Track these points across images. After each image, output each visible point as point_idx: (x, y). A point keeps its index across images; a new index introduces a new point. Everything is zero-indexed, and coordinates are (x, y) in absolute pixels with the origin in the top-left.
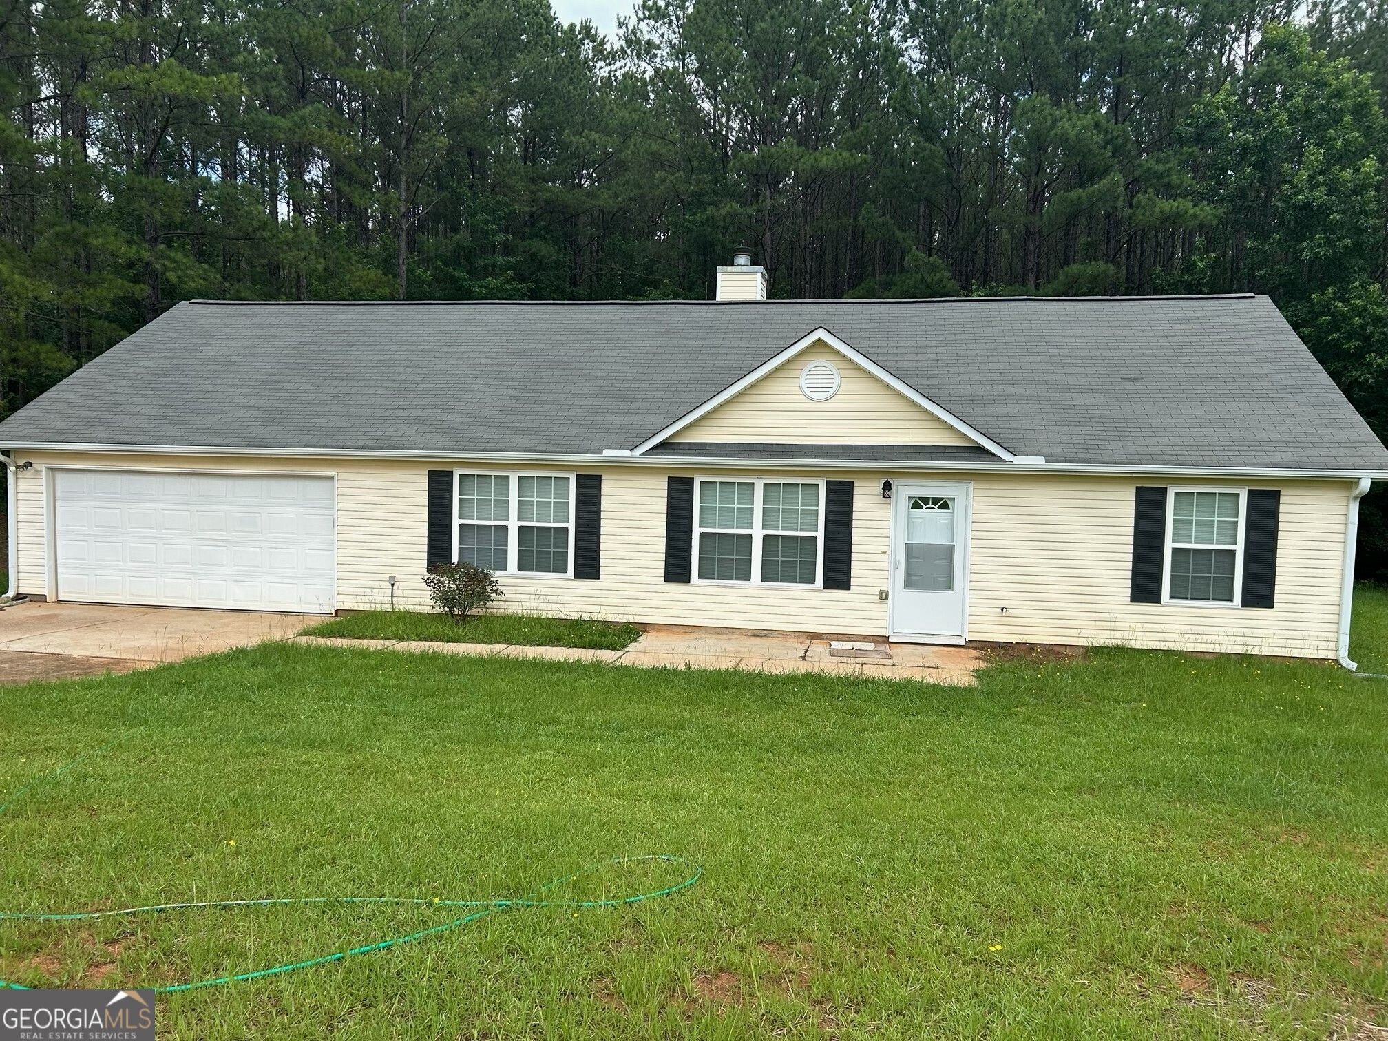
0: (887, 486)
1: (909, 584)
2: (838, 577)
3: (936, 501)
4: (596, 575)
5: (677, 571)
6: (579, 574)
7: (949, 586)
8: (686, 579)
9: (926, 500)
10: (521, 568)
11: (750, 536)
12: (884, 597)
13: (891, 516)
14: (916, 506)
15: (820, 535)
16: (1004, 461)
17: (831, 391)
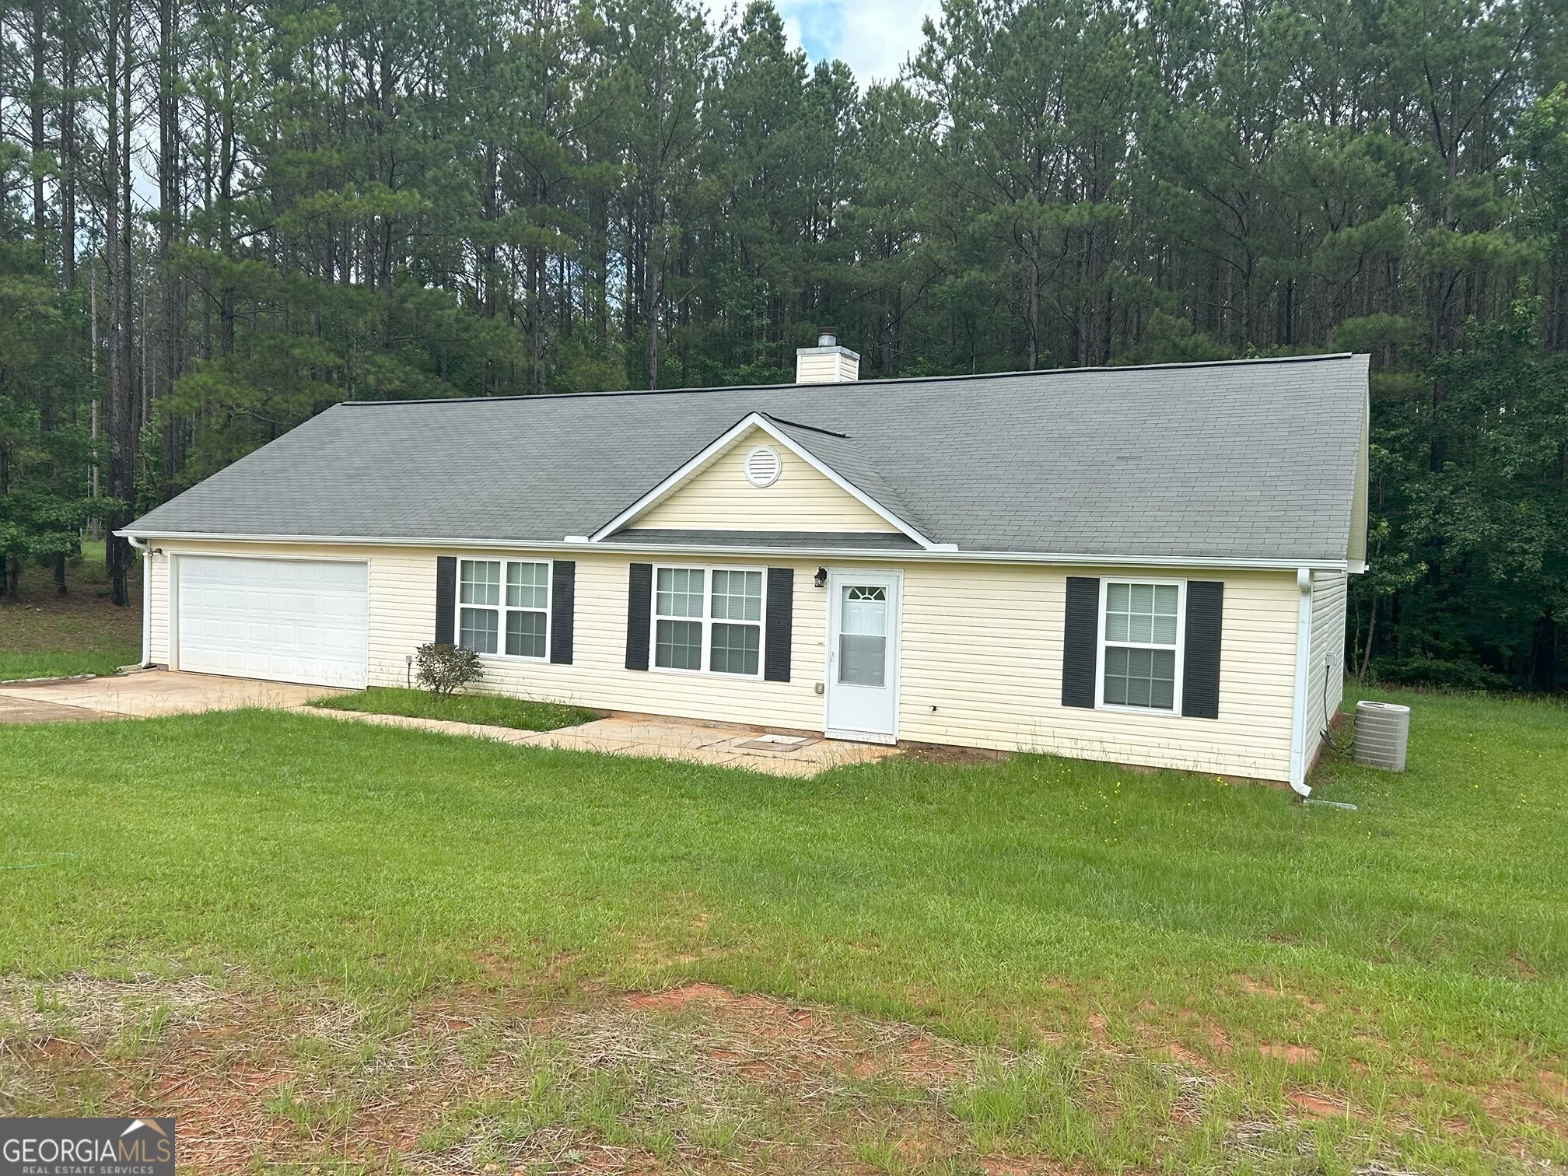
0: (822, 575)
1: (842, 678)
2: (779, 669)
3: (872, 590)
4: (569, 661)
5: (636, 659)
6: (555, 660)
7: (880, 681)
8: (644, 667)
9: (862, 590)
10: (509, 651)
11: (700, 624)
12: (820, 690)
13: (827, 605)
14: (854, 596)
15: (762, 623)
16: (922, 548)
17: (773, 476)
